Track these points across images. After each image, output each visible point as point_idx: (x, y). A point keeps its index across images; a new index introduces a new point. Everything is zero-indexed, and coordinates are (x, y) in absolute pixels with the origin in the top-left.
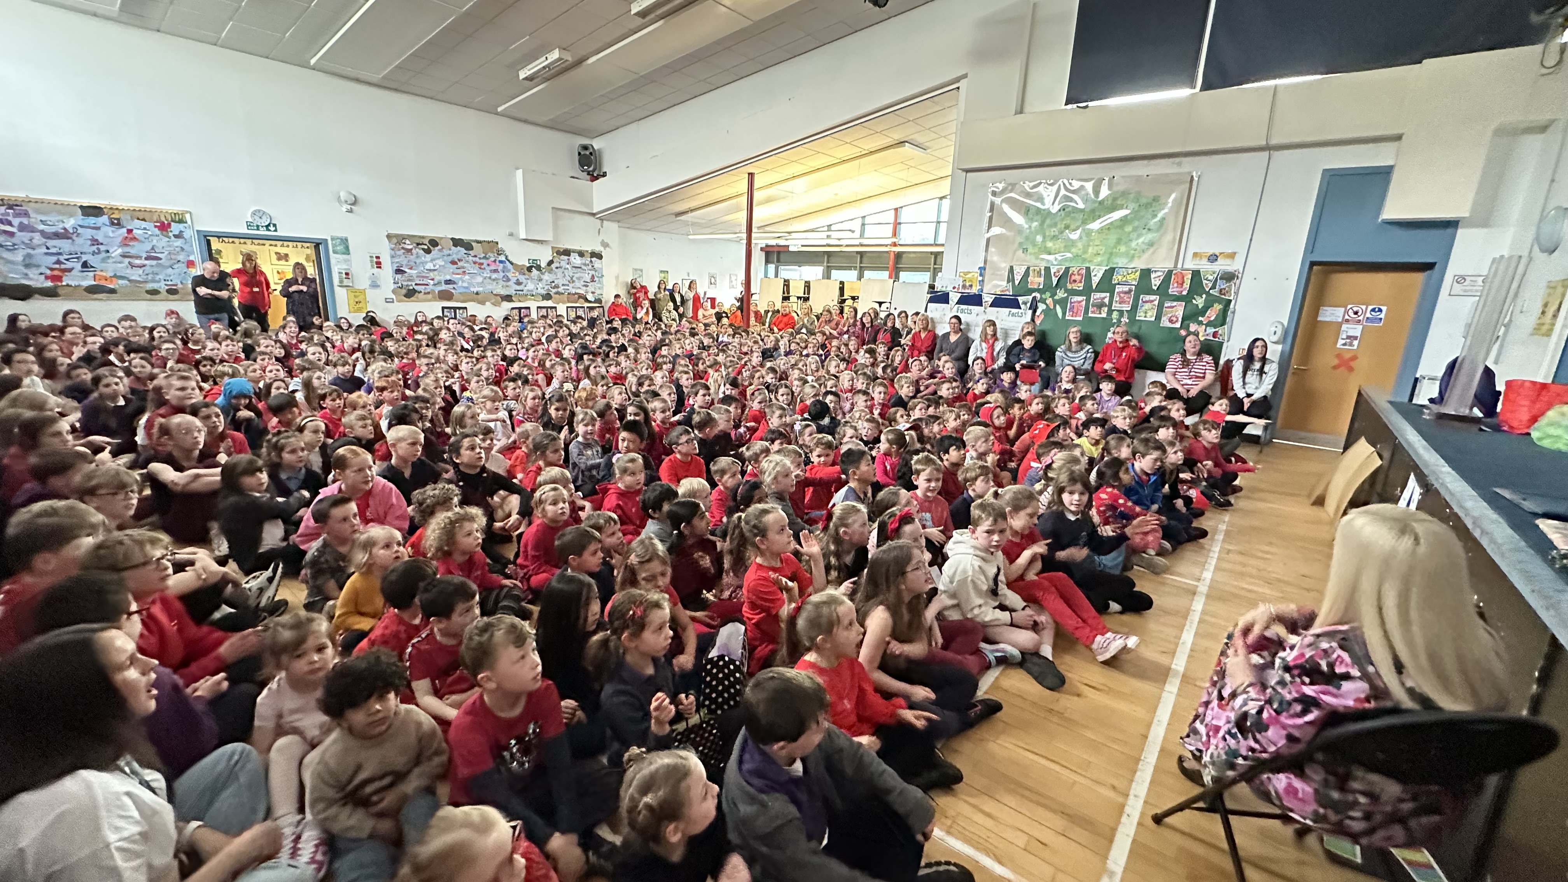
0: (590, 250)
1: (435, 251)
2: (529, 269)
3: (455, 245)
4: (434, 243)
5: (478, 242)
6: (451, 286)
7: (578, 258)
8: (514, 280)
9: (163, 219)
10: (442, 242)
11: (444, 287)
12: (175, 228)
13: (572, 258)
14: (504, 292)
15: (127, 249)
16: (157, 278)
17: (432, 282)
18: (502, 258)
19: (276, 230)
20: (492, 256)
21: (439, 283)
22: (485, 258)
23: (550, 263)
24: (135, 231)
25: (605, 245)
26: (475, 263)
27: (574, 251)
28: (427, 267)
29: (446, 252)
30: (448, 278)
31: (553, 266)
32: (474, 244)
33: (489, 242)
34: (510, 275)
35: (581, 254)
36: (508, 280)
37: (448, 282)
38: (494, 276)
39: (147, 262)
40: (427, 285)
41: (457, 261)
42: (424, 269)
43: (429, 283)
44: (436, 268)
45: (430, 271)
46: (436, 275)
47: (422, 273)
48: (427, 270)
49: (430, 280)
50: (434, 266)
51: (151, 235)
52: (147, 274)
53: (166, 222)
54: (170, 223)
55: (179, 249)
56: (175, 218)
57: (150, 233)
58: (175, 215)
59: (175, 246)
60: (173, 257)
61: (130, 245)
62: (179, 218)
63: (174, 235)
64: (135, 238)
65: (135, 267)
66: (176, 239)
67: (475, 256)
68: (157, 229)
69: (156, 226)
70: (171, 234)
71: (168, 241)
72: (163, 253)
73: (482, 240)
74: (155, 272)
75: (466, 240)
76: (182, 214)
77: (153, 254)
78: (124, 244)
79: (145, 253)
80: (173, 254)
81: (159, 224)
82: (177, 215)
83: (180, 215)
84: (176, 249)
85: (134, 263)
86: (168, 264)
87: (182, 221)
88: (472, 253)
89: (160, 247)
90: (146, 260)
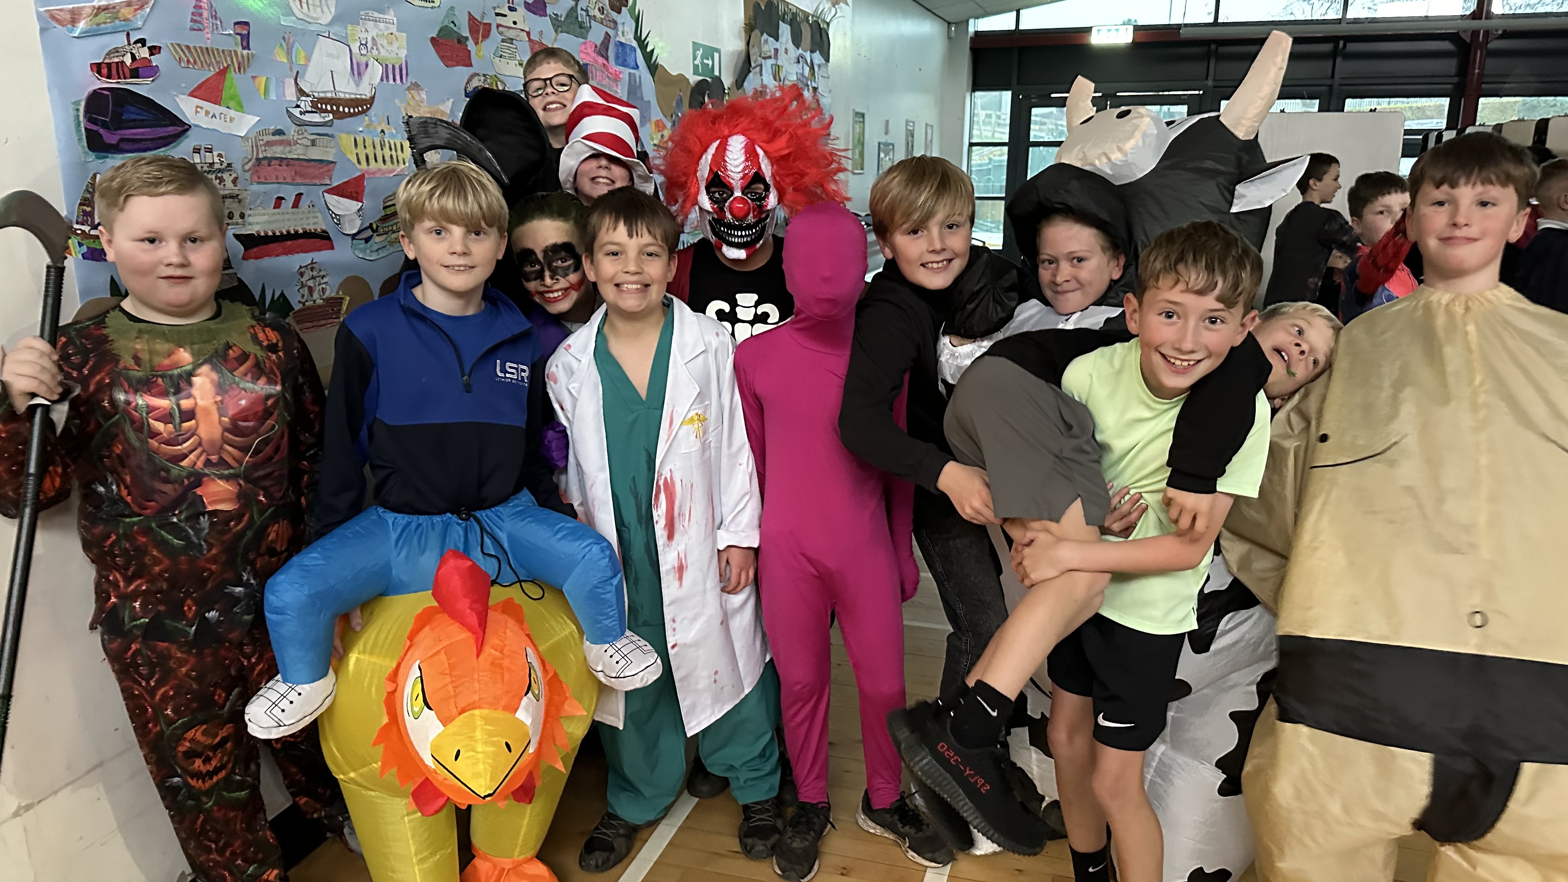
0: (812, 8)
7: (791, 47)
13: (782, 47)
18: (627, 31)
23: (742, 68)
40: (322, 239)
41: (466, 33)
42: (301, 92)
43: (338, 220)
44: (365, 92)
45: (339, 115)
46: (370, 151)
47: (292, 131)
48: (319, 104)
49: (340, 191)
50: (358, 70)
67: (540, 7)
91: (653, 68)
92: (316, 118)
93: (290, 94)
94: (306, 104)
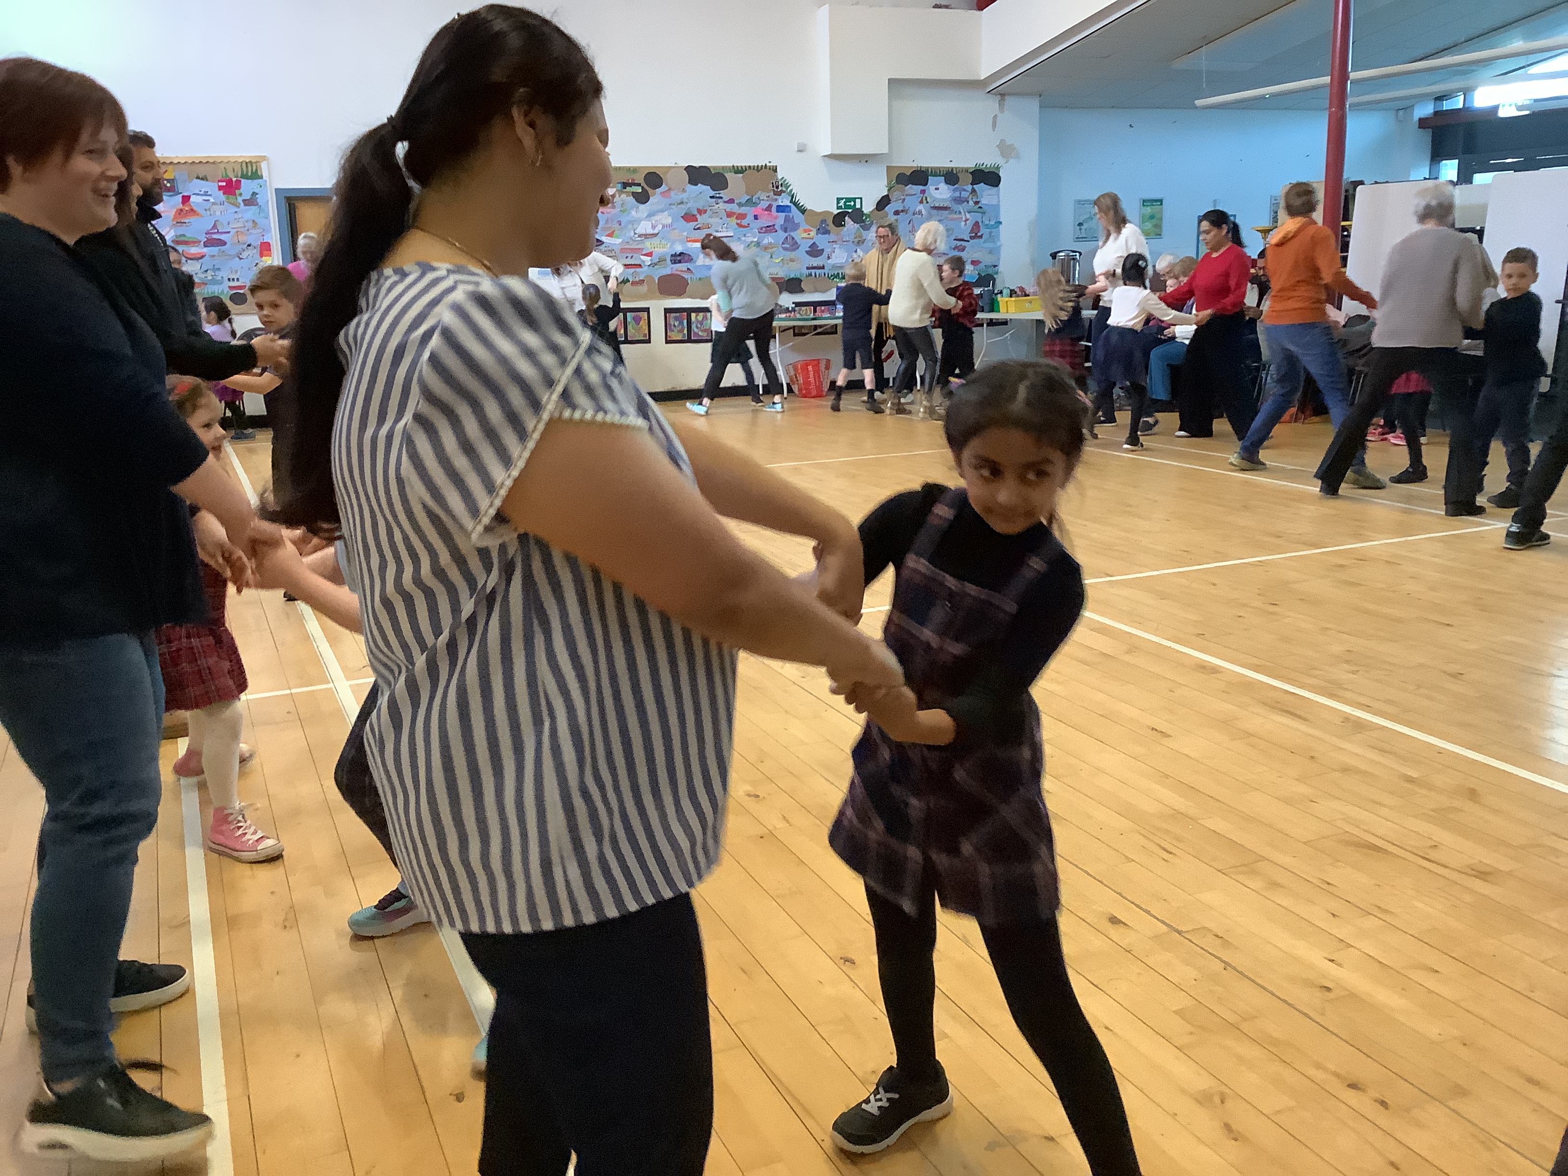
0: (971, 164)
1: (656, 198)
2: (839, 220)
3: (693, 181)
4: (654, 179)
5: (738, 170)
6: (683, 266)
7: (943, 186)
8: (805, 246)
9: (231, 174)
10: (668, 179)
11: (669, 269)
12: (247, 187)
13: (931, 188)
14: (783, 273)
15: (181, 230)
16: (220, 274)
17: (647, 259)
18: (785, 201)
20: (764, 198)
21: (662, 260)
22: (749, 202)
23: (883, 203)
24: (193, 198)
25: (1006, 150)
26: (729, 215)
27: (936, 172)
28: (640, 230)
29: (676, 196)
30: (679, 249)
31: (890, 209)
32: (729, 176)
33: (758, 169)
34: (799, 235)
35: (951, 177)
36: (795, 246)
37: (679, 258)
38: (768, 239)
39: (205, 250)
40: (640, 266)
41: (696, 213)
42: (635, 234)
43: (644, 262)
44: (656, 231)
45: (646, 238)
46: (655, 246)
47: (631, 242)
48: (640, 236)
49: (645, 255)
50: (654, 227)
51: (214, 204)
52: (206, 271)
53: (234, 179)
54: (240, 181)
55: (250, 224)
56: (247, 172)
57: (212, 200)
58: (247, 166)
59: (245, 219)
60: (242, 238)
61: (185, 223)
62: (252, 170)
63: (244, 201)
64: (192, 210)
65: (191, 259)
66: (247, 207)
67: (731, 201)
68: (221, 192)
69: (220, 188)
70: (240, 199)
71: (236, 212)
72: (229, 232)
73: (748, 164)
74: (216, 267)
75: (714, 168)
76: (256, 162)
77: (215, 236)
78: (178, 223)
79: (205, 235)
80: (242, 233)
81: (224, 184)
82: (249, 165)
83: (254, 165)
84: (246, 224)
85: (189, 254)
86: (234, 252)
87: (256, 175)
88: (725, 194)
89: (225, 223)
90: (205, 246)
91: (803, 211)
92: (639, 239)
93: (632, 234)
94: (637, 236)
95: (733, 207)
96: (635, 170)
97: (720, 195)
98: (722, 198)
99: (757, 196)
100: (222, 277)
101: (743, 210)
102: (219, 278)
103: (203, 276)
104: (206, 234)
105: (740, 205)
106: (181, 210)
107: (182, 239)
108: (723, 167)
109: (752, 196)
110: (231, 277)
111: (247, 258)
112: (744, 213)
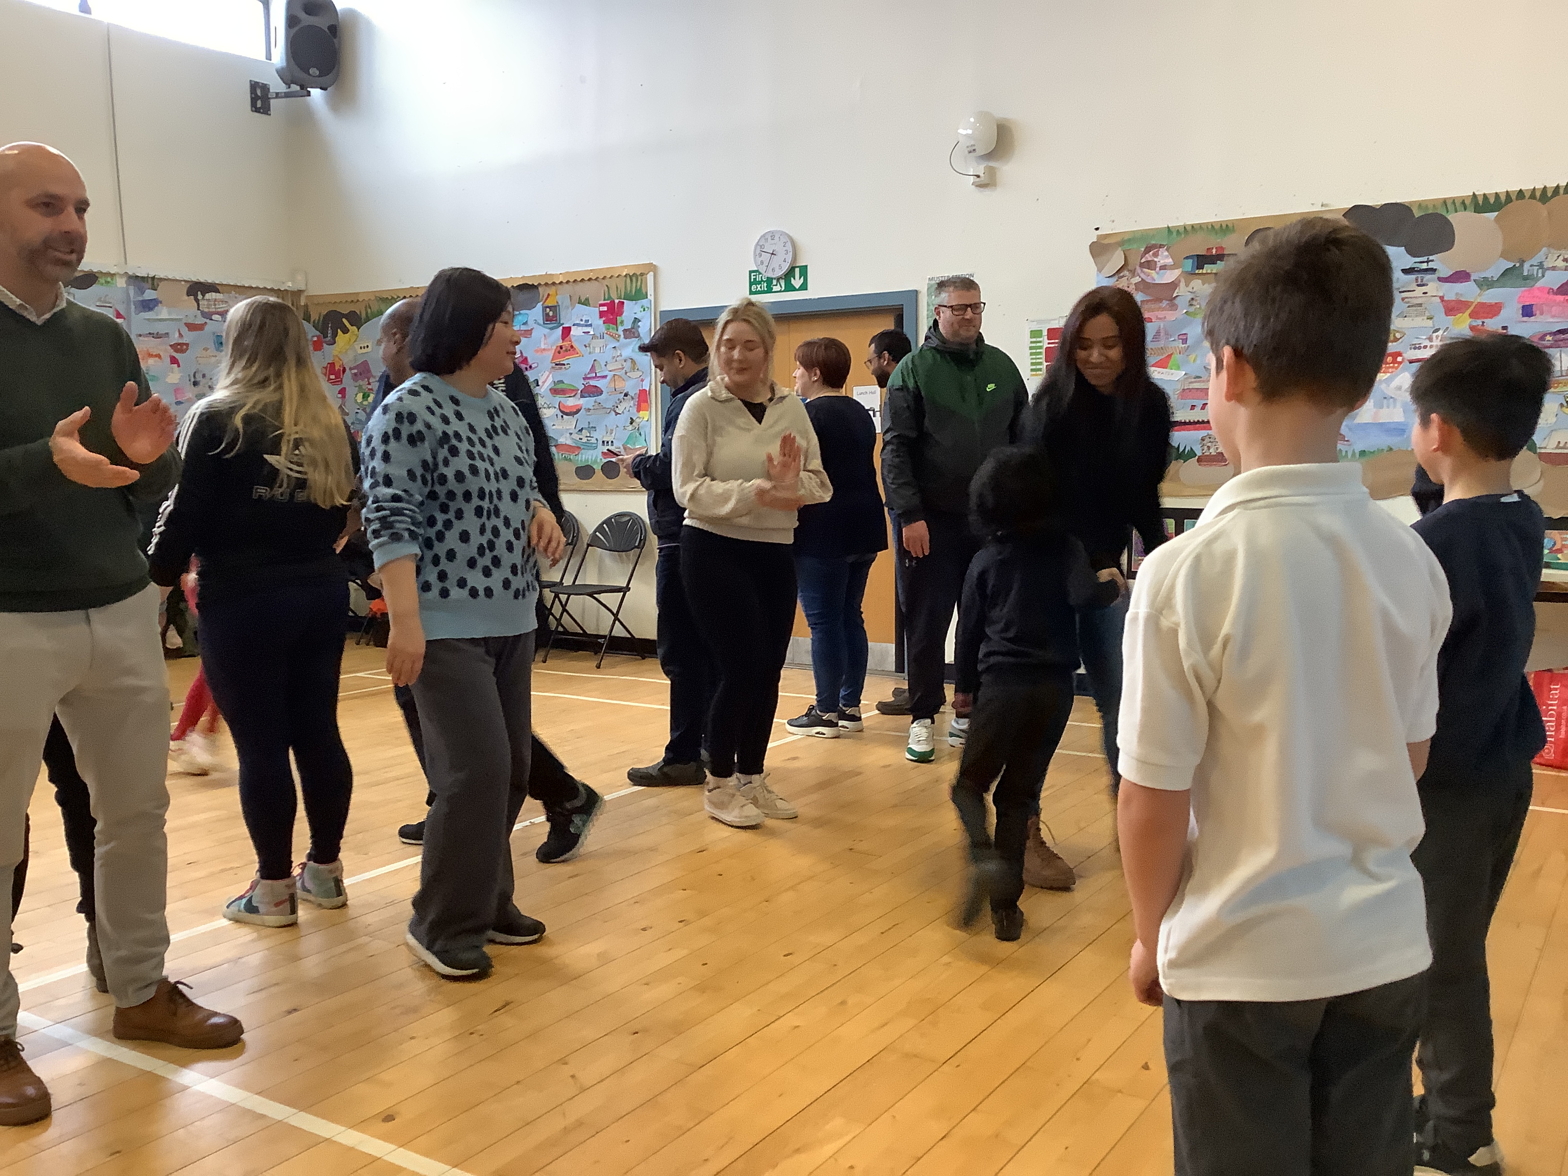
9: (614, 296)
12: (630, 310)
15: (560, 375)
16: (595, 435)
19: (804, 287)
24: (575, 331)
32: (1460, 219)
39: (582, 401)
51: (594, 337)
52: (581, 430)
53: (617, 301)
54: (623, 303)
55: (629, 364)
56: (631, 291)
57: (592, 333)
58: (631, 280)
59: (624, 356)
60: (619, 385)
61: (564, 365)
62: (636, 286)
63: (625, 331)
64: (572, 347)
65: (567, 414)
66: (628, 340)
67: (1460, 276)
68: (601, 321)
69: (602, 314)
70: (621, 329)
71: (614, 347)
72: (605, 377)
73: (1514, 188)
74: (591, 426)
75: (1420, 205)
76: (642, 274)
77: (593, 383)
78: (556, 365)
79: (583, 382)
80: (620, 377)
81: (605, 309)
82: (634, 279)
83: (639, 278)
84: (625, 364)
85: (564, 406)
86: (609, 405)
87: (639, 295)
88: (1442, 262)
89: (603, 364)
90: (582, 396)
95: (1467, 291)
96: (1225, 228)
97: (1431, 265)
98: (1433, 270)
99: (1535, 261)
100: (597, 440)
101: (1491, 296)
102: (593, 440)
103: (576, 437)
104: (584, 379)
105: (1485, 284)
106: (561, 347)
107: (560, 386)
108: (1445, 202)
109: (1522, 262)
110: (605, 439)
111: (623, 412)
112: (1493, 301)
